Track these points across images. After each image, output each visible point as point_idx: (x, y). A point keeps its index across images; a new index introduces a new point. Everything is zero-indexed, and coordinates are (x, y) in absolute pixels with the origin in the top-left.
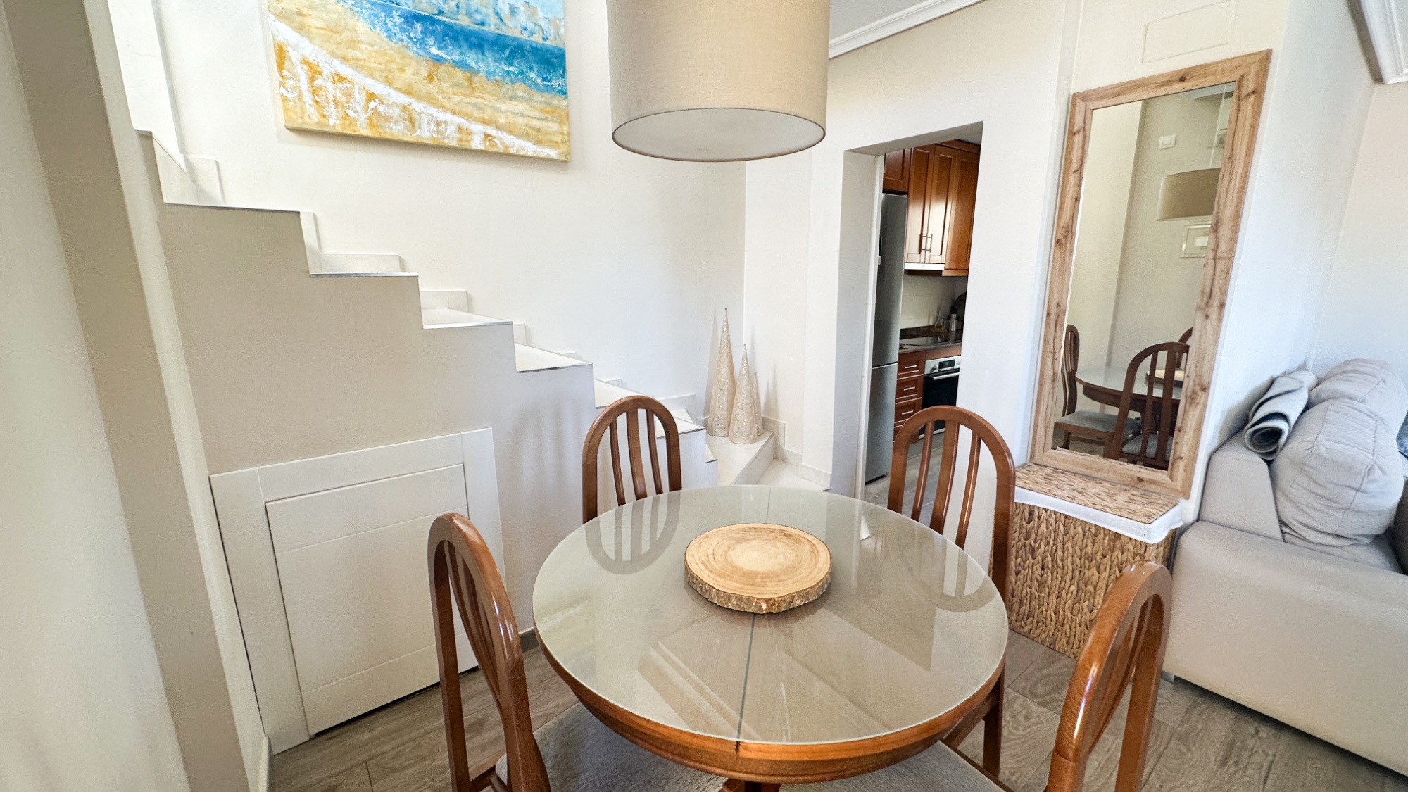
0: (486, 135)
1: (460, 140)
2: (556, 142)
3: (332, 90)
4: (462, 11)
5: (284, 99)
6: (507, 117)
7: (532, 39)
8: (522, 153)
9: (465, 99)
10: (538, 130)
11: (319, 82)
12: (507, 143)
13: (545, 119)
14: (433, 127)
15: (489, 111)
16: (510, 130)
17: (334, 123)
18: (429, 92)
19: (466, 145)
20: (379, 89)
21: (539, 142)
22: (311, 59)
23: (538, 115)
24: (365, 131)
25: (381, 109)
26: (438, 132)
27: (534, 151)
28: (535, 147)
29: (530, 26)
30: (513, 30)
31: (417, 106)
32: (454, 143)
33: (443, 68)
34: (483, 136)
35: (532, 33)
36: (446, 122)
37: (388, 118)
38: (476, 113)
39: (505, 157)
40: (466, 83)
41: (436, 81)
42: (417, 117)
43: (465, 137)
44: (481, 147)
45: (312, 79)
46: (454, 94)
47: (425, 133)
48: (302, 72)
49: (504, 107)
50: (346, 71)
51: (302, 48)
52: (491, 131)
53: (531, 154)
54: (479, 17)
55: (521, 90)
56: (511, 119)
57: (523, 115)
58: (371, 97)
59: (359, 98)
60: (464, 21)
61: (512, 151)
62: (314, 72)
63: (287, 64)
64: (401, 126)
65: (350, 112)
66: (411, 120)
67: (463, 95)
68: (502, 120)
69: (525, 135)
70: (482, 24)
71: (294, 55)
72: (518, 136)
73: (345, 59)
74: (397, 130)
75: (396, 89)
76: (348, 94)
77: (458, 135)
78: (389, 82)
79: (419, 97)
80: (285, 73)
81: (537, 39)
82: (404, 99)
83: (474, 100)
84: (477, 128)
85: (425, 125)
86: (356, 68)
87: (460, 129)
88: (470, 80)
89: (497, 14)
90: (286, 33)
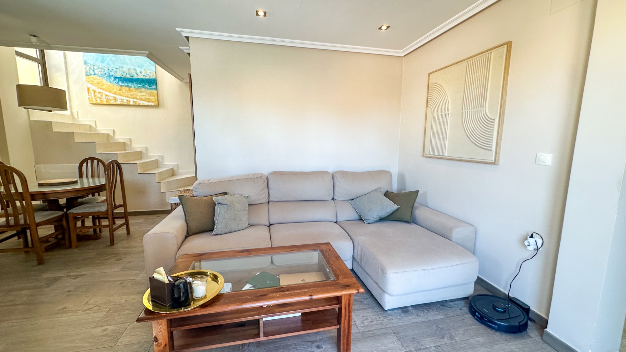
0: (134, 101)
1: (127, 103)
2: (154, 101)
3: (98, 95)
4: (128, 74)
5: (89, 98)
6: (139, 96)
7: (146, 78)
8: (144, 104)
9: (129, 94)
10: (148, 99)
11: (96, 94)
12: (140, 103)
13: (150, 96)
14: (121, 100)
15: (135, 96)
16: (141, 99)
17: (99, 102)
18: (120, 93)
19: (129, 104)
20: (108, 94)
21: (148, 102)
22: (94, 90)
23: (148, 95)
24: (105, 103)
25: (109, 98)
26: (122, 101)
27: (147, 104)
28: (147, 103)
29: (145, 75)
30: (141, 76)
31: (117, 96)
32: (126, 104)
33: (123, 87)
34: (133, 102)
35: (146, 76)
36: (124, 99)
37: (110, 100)
38: (131, 96)
39: (139, 106)
40: (129, 90)
41: (121, 91)
42: (117, 99)
43: (128, 102)
44: (133, 104)
45: (94, 93)
46: (126, 93)
47: (119, 102)
48: (92, 92)
49: (138, 94)
50: (101, 91)
51: (92, 87)
52: (135, 100)
53: (146, 105)
54: (132, 75)
55: (143, 90)
56: (141, 97)
57: (144, 96)
58: (106, 95)
59: (104, 96)
60: (128, 76)
61: (141, 104)
62: (95, 92)
63: (89, 91)
64: (113, 101)
65: (102, 99)
66: (115, 100)
67: (128, 93)
68: (138, 97)
69: (145, 100)
70: (133, 76)
71: (91, 89)
72: (142, 101)
73: (101, 89)
74: (112, 102)
75: (112, 93)
76: (101, 96)
77: (127, 102)
78: (110, 92)
79: (117, 95)
80: (89, 93)
81: (148, 77)
82: (114, 95)
83: (130, 94)
84: (132, 100)
85: (119, 100)
86: (103, 90)
87: (127, 100)
88: (130, 89)
89: (136, 73)
90: (89, 85)
